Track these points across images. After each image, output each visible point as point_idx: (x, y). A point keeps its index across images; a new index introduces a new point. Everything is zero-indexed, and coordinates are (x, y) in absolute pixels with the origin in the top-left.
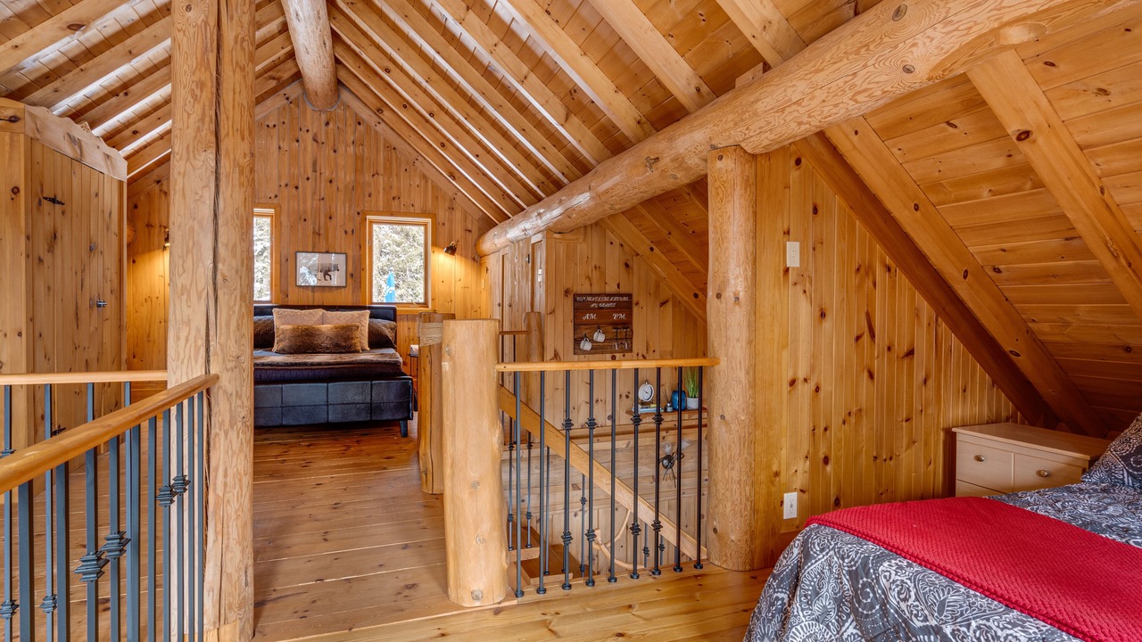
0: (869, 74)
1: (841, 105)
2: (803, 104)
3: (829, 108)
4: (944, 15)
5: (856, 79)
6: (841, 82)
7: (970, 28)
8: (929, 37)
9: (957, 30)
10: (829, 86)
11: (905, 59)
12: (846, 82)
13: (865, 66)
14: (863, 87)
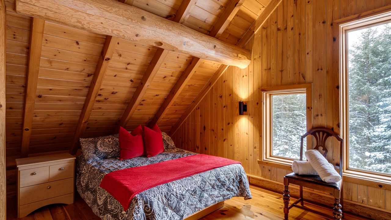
0: (127, 28)
1: (106, 29)
2: (91, 17)
3: (101, 27)
4: (155, 30)
5: (121, 26)
6: (115, 23)
7: (157, 37)
8: (149, 32)
9: (155, 35)
10: (109, 20)
11: (140, 32)
12: (117, 24)
13: (128, 25)
14: (120, 30)
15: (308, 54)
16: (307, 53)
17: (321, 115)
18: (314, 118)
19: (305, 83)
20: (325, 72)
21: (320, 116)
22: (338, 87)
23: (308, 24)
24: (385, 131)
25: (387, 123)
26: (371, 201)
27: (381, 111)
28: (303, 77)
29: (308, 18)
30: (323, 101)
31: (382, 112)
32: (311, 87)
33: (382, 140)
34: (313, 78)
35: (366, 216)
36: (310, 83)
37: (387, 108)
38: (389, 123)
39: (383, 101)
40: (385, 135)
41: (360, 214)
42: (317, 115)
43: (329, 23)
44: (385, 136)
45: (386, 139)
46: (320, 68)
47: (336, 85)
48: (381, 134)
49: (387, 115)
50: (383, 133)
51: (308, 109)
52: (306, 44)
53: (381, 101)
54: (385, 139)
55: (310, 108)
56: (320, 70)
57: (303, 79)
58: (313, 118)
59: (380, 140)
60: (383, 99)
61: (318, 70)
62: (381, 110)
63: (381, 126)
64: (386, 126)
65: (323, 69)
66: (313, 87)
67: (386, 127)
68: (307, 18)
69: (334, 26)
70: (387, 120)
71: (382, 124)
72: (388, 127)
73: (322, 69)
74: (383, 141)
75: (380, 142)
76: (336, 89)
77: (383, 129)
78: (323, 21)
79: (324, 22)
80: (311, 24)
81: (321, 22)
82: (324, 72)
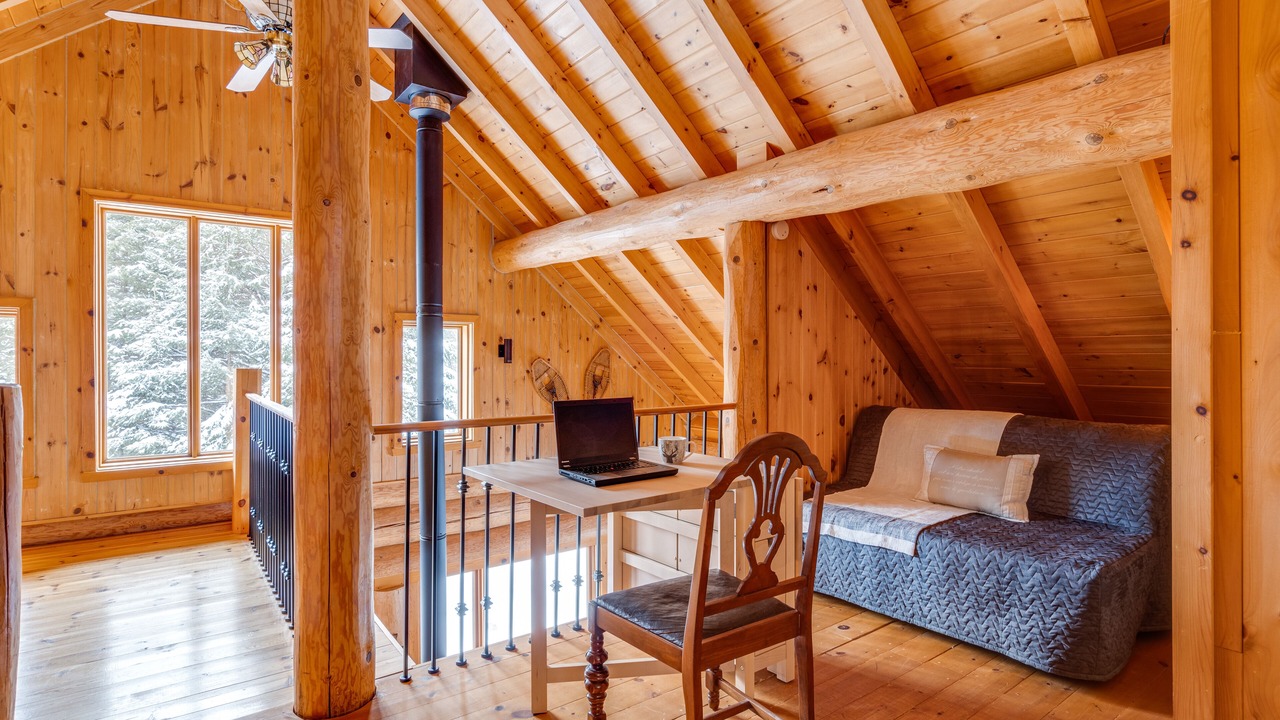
15: (22, 235)
16: (19, 232)
17: (55, 364)
18: (38, 371)
19: (15, 296)
20: (64, 281)
21: (52, 366)
22: (91, 313)
23: (23, 172)
24: (128, 406)
25: (133, 385)
26: (147, 500)
27: (116, 355)
28: (9, 282)
29: (23, 160)
30: (59, 338)
31: (120, 355)
32: (30, 306)
33: (121, 430)
34: (35, 289)
35: (139, 529)
36: (30, 299)
37: (131, 347)
38: (137, 384)
39: (121, 325)
40: (129, 415)
41: (129, 531)
42: (46, 365)
43: (72, 187)
44: (128, 418)
45: (130, 426)
46: (52, 270)
47: (88, 308)
48: (118, 416)
49: (132, 363)
50: (124, 413)
51: (23, 352)
52: (19, 212)
53: (117, 327)
54: (126, 427)
55: (29, 350)
56: (52, 275)
57: (10, 288)
58: (34, 371)
59: (114, 432)
60: (122, 321)
61: (48, 273)
62: (118, 350)
63: (118, 393)
64: (131, 392)
65: (60, 274)
66: (35, 307)
67: (131, 396)
68: (20, 158)
69: (83, 197)
70: (132, 376)
71: (120, 388)
72: (134, 395)
73: (56, 274)
74: (123, 433)
75: (116, 436)
76: (88, 316)
77: (123, 402)
78: (59, 179)
79: (61, 183)
80: (30, 174)
81: (55, 180)
82: (62, 280)
